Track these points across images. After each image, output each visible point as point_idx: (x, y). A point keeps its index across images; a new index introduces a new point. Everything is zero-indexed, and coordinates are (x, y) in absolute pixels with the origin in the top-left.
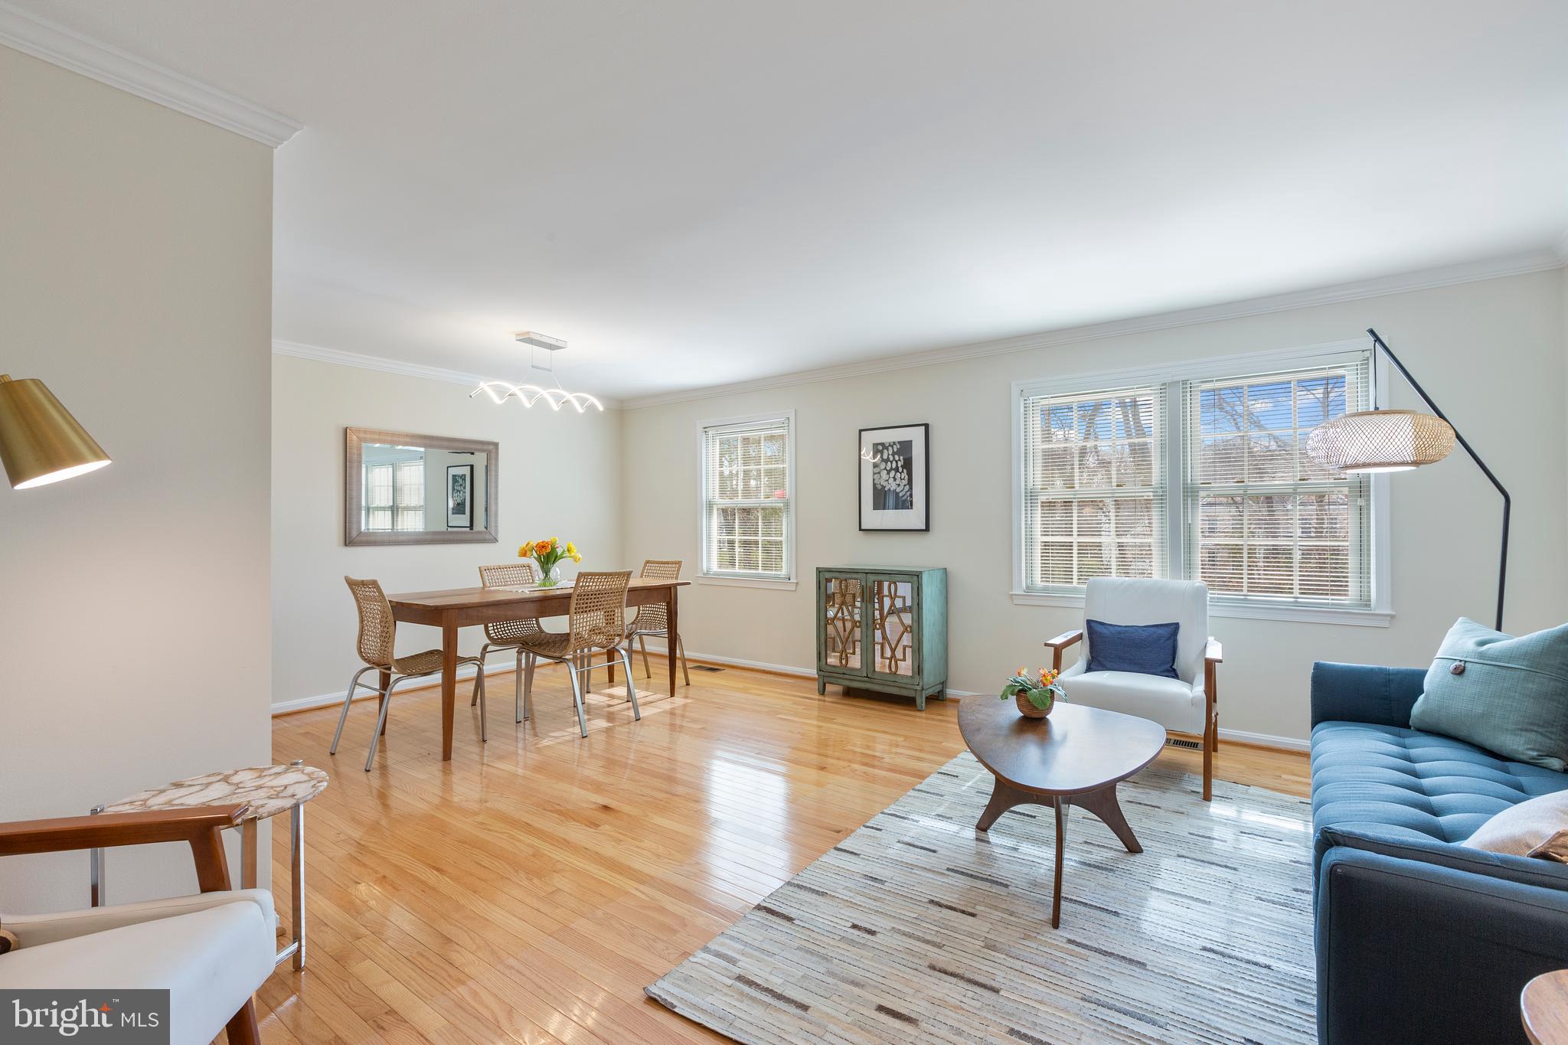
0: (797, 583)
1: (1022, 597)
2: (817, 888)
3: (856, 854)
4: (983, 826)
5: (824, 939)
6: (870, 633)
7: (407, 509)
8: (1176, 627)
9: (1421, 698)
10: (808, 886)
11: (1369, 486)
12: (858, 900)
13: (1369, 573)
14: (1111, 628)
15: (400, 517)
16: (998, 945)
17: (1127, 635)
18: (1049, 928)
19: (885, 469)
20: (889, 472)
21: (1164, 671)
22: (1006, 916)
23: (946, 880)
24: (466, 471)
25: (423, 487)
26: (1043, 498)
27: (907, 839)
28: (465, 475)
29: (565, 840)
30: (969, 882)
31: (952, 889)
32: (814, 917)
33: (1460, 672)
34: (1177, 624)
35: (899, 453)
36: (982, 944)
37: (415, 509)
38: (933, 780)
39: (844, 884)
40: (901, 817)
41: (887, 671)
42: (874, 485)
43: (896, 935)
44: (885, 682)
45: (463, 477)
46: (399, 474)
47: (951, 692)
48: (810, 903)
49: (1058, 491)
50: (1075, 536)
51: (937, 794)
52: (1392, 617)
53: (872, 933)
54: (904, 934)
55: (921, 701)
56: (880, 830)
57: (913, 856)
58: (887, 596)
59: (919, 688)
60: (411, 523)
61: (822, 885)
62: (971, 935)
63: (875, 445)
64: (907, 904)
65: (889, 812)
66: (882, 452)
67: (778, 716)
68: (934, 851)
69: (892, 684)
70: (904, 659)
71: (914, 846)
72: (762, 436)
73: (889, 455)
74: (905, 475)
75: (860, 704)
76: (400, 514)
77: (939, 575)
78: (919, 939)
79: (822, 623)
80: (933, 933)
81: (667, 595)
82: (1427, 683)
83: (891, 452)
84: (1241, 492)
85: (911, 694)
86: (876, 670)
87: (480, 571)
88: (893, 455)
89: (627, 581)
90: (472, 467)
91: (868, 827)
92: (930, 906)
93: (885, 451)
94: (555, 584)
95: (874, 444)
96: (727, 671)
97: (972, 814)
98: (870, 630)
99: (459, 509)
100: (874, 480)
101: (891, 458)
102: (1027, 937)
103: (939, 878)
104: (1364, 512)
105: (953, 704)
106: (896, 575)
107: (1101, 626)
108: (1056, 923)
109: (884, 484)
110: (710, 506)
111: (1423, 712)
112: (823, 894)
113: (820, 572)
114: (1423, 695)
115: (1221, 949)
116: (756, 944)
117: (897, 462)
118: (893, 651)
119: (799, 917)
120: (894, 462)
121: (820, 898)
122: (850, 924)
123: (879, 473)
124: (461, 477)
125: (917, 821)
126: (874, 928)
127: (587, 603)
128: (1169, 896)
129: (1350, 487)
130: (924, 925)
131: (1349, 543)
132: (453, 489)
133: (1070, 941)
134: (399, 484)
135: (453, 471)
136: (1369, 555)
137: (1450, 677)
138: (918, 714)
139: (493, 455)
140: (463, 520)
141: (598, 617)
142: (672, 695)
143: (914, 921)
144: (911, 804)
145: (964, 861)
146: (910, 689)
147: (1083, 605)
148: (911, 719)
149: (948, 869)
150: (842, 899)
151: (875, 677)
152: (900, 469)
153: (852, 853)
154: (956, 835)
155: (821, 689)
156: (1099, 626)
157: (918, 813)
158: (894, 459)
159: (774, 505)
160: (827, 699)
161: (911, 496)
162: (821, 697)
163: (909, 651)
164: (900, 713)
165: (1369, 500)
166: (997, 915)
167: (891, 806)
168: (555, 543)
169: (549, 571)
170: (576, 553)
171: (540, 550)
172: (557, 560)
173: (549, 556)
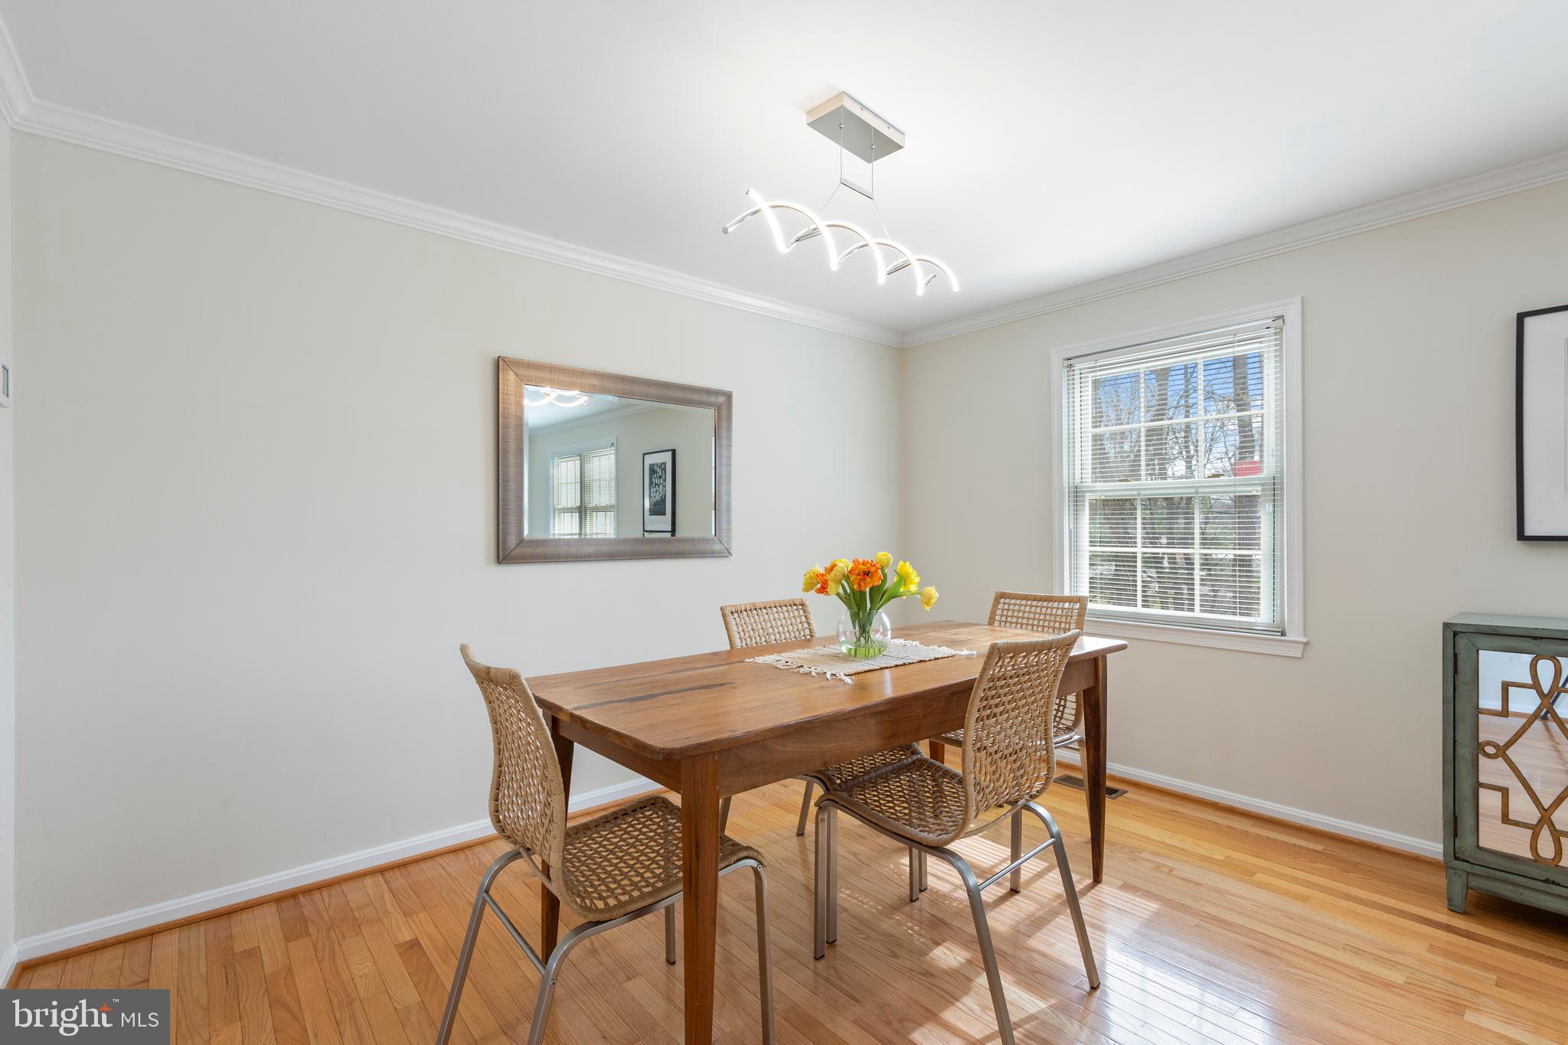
0: (1306, 644)
7: (597, 509)
15: (588, 520)
24: (666, 458)
25: (613, 484)
28: (665, 464)
37: (605, 509)
45: (663, 466)
46: (587, 466)
60: (602, 527)
76: (588, 515)
79: (1465, 751)
87: (724, 616)
90: (674, 452)
94: (880, 650)
96: (1131, 793)
99: (658, 509)
110: (1077, 494)
113: (1455, 634)
124: (660, 467)
132: (651, 483)
134: (587, 480)
135: (650, 460)
139: (724, 412)
140: (663, 523)
159: (1233, 489)
168: (887, 566)
169: (871, 625)
170: (921, 585)
171: (861, 580)
172: (889, 599)
173: (863, 593)
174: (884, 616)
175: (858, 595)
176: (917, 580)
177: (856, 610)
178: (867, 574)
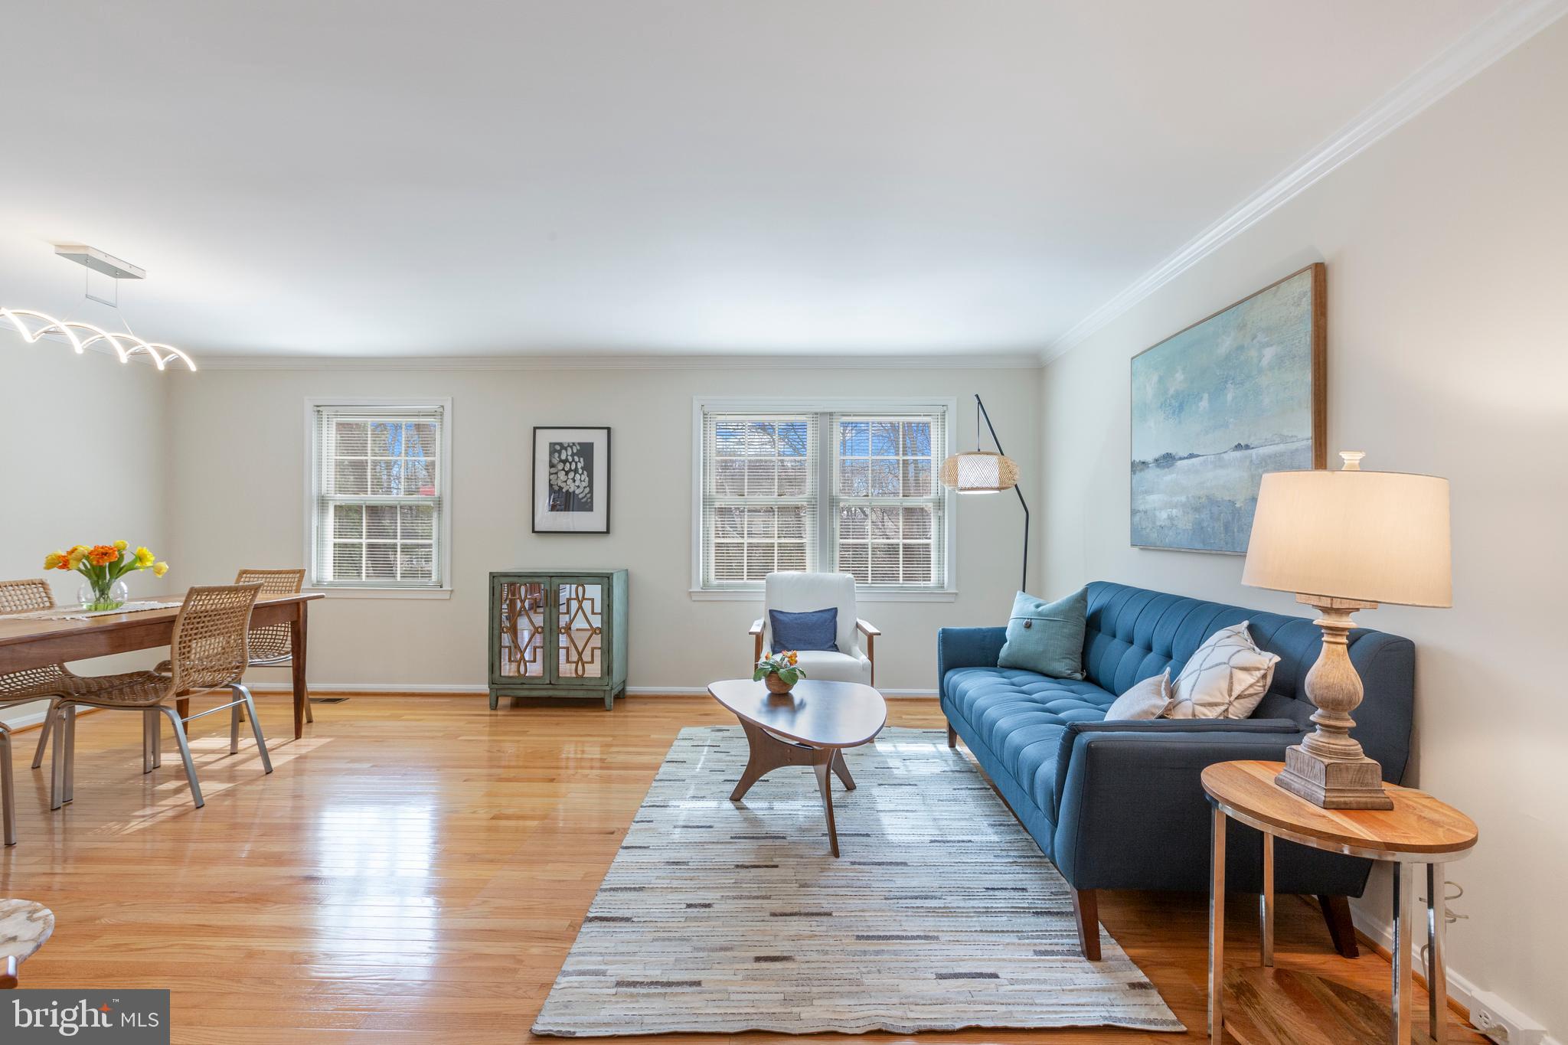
0: (452, 591)
1: (701, 594)
2: (633, 886)
3: (645, 847)
4: (737, 796)
5: (670, 924)
6: (554, 638)
8: (835, 611)
9: (1006, 645)
10: (623, 886)
11: (944, 503)
12: (675, 884)
13: (943, 564)
14: (790, 616)
16: (808, 882)
17: (802, 620)
18: (833, 859)
19: (563, 469)
20: (567, 473)
21: (829, 647)
22: (799, 860)
23: (736, 847)
26: (717, 505)
27: (681, 823)
29: (283, 927)
30: (755, 843)
31: (744, 853)
32: (647, 910)
33: (1028, 626)
34: (836, 608)
35: (579, 454)
36: (797, 885)
38: (665, 768)
39: (655, 875)
40: (662, 806)
41: (574, 675)
42: (551, 485)
43: (728, 901)
44: (572, 687)
47: (631, 689)
48: (636, 900)
49: (728, 500)
50: (746, 538)
51: (679, 780)
52: (956, 594)
53: (708, 906)
54: (734, 898)
55: (609, 701)
56: (652, 821)
57: (695, 835)
58: (574, 599)
59: (608, 688)
61: (636, 882)
62: (784, 881)
63: (552, 445)
64: (718, 874)
65: (648, 805)
66: (560, 452)
67: (460, 738)
68: (710, 827)
69: (579, 687)
70: (592, 662)
71: (690, 827)
72: (404, 423)
73: (567, 455)
74: (585, 477)
75: (542, 713)
77: (623, 576)
78: (749, 898)
79: (496, 632)
80: (756, 889)
81: (295, 614)
82: (1008, 634)
83: (570, 453)
84: (868, 504)
85: (599, 695)
86: (560, 675)
88: (573, 455)
89: (254, 596)
91: (638, 822)
92: (738, 870)
93: (564, 451)
94: (117, 605)
95: (550, 444)
96: (352, 699)
97: (719, 790)
98: (555, 634)
100: (550, 480)
101: (570, 459)
102: (823, 870)
103: (728, 846)
104: (942, 520)
105: (632, 700)
106: (580, 578)
107: (781, 615)
108: (836, 852)
109: (563, 485)
110: (323, 503)
111: (1008, 655)
112: (641, 889)
113: (494, 577)
114: (1008, 643)
115: (940, 839)
116: (612, 950)
117: (576, 463)
118: (580, 654)
119: (635, 915)
120: (574, 463)
121: (641, 894)
122: (685, 906)
123: (556, 473)
125: (678, 806)
126: (707, 902)
127: (197, 628)
128: (891, 814)
129: (934, 503)
130: (745, 886)
131: (933, 542)
133: (853, 863)
136: (944, 551)
137: (1023, 629)
138: (608, 713)
141: (212, 647)
142: (298, 735)
143: (734, 885)
144: (662, 793)
145: (739, 827)
146: (599, 690)
147: (764, 598)
148: (602, 719)
149: (732, 838)
150: (662, 888)
151: (561, 683)
152: (580, 471)
153: (640, 847)
154: (718, 809)
155: (494, 703)
156: (779, 614)
157: (675, 799)
158: (573, 460)
159: (420, 503)
160: (499, 713)
161: (592, 497)
162: (493, 712)
163: (598, 653)
164: (590, 715)
165: (944, 512)
166: (792, 861)
167: (646, 799)
168: (124, 549)
169: (109, 589)
170: (155, 562)
171: (99, 558)
172: (126, 572)
173: (102, 568)
174: (123, 584)
175: (98, 569)
176: (153, 558)
177: (96, 579)
178: (105, 554)
